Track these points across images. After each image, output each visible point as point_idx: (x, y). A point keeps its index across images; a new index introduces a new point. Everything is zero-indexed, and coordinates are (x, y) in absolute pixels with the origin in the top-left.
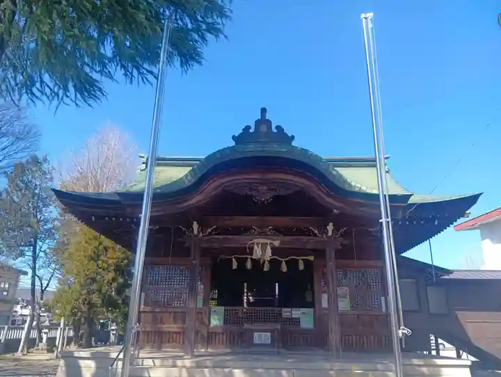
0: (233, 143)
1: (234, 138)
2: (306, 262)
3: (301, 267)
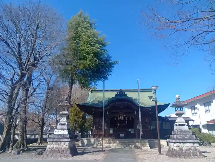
0: (115, 96)
1: (115, 95)
2: (132, 118)
3: (131, 119)
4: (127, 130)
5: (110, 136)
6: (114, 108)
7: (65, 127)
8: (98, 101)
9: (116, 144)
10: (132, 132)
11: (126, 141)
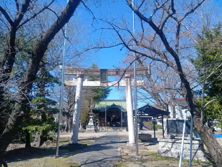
4: (117, 122)
5: (108, 125)
6: (110, 112)
7: (92, 122)
8: (101, 107)
9: (110, 129)
10: (119, 124)
11: (116, 128)
